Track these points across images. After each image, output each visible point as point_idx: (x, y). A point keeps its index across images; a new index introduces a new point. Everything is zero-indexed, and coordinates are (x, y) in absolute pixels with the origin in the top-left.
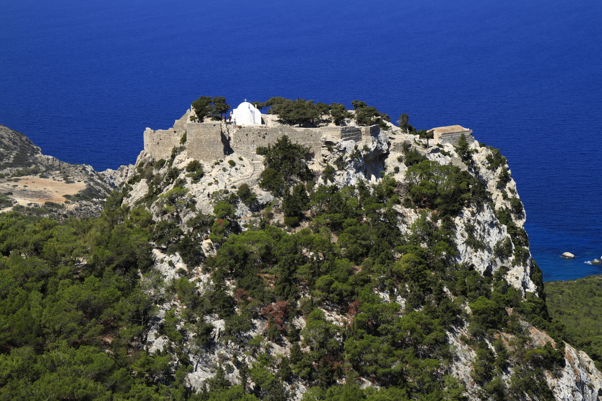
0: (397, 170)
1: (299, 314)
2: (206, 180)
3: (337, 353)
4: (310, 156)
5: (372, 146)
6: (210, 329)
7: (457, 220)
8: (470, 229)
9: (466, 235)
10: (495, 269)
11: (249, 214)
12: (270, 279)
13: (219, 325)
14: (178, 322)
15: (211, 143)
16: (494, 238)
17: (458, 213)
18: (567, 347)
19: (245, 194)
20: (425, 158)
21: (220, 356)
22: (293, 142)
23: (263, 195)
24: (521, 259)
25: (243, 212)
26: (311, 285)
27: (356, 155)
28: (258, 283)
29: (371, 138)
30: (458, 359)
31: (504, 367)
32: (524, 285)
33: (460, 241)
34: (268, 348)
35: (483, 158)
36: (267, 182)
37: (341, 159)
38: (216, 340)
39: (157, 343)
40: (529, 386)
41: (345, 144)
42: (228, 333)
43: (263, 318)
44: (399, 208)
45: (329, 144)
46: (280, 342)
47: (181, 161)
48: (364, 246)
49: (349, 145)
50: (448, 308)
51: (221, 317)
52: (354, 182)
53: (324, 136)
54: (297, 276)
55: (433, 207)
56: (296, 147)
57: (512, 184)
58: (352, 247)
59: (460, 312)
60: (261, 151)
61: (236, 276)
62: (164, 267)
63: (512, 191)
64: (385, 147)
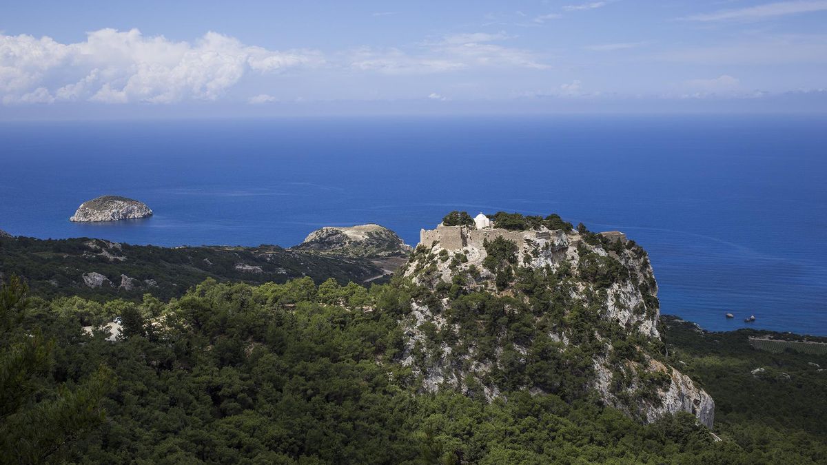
0: (573, 258)
1: (499, 345)
4: (516, 248)
5: (557, 243)
6: (441, 352)
7: (609, 291)
8: (617, 296)
9: (615, 300)
10: (633, 322)
12: (481, 324)
13: (448, 350)
14: (422, 347)
15: (454, 239)
16: (633, 303)
17: (609, 286)
18: (675, 372)
19: (473, 271)
20: (591, 251)
22: (506, 240)
23: (484, 272)
24: (651, 316)
25: (470, 281)
27: (546, 248)
28: (474, 325)
29: (557, 238)
30: (599, 377)
31: (629, 384)
32: (652, 332)
33: (610, 304)
36: (488, 264)
37: (536, 250)
39: (408, 360)
40: (645, 396)
41: (538, 241)
45: (528, 241)
47: (436, 249)
49: (541, 242)
50: (596, 345)
51: (449, 346)
52: (543, 265)
53: (526, 236)
55: (594, 281)
56: (508, 243)
59: (604, 348)
60: (485, 244)
62: (417, 314)
64: (566, 244)
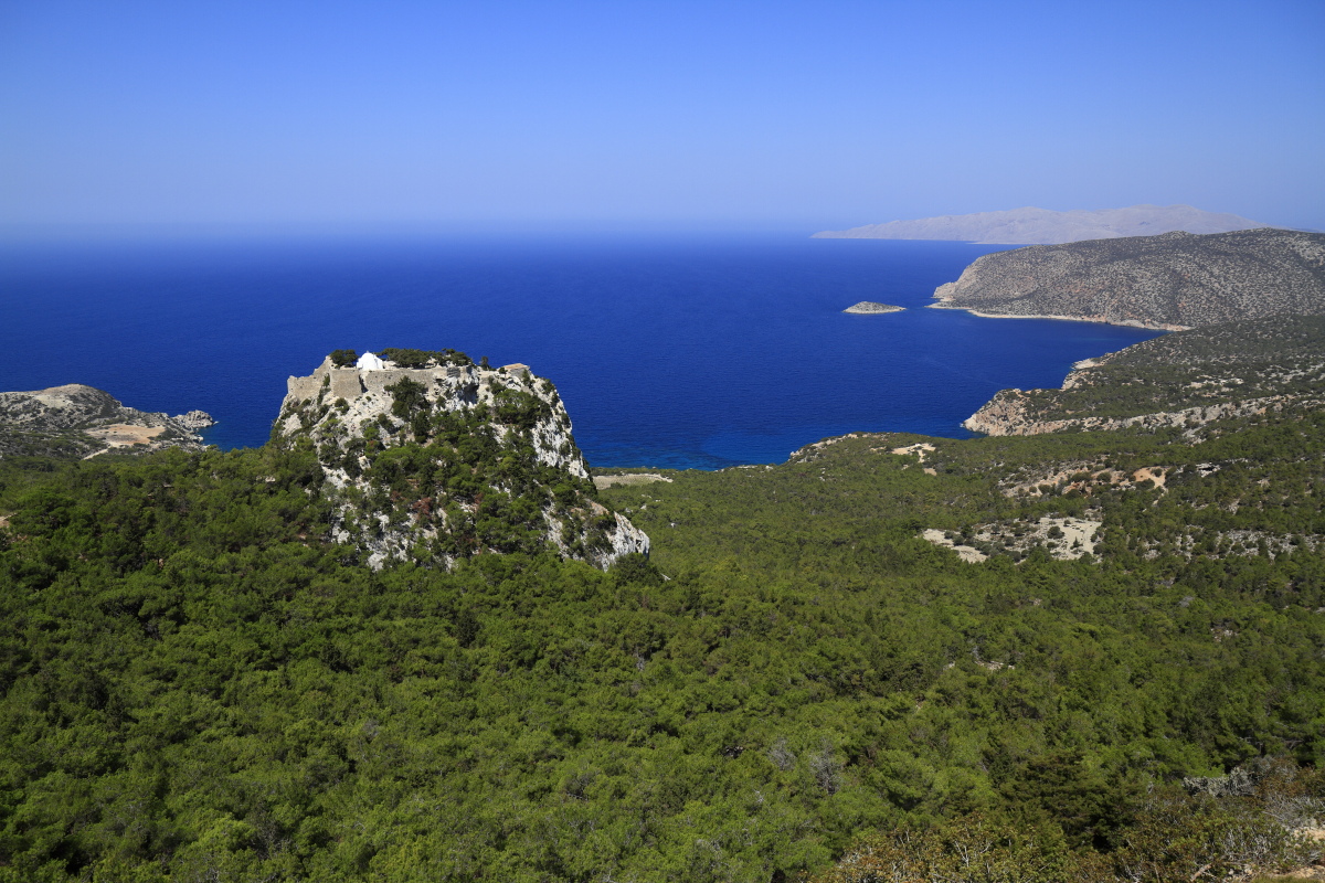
0: (486, 397)
1: (439, 506)
2: (351, 412)
3: (470, 532)
4: (425, 390)
5: (469, 381)
6: (379, 522)
7: (533, 431)
8: (543, 437)
9: (540, 441)
10: (561, 464)
11: (389, 436)
12: (415, 482)
13: (384, 519)
14: (354, 519)
15: (351, 385)
16: (558, 442)
17: (533, 425)
18: (615, 514)
19: (383, 420)
20: (505, 388)
21: (388, 542)
22: (412, 381)
23: (397, 421)
24: (577, 455)
25: (384, 434)
26: (444, 485)
27: (459, 387)
28: (406, 486)
29: (467, 375)
30: (551, 529)
31: (581, 531)
32: (581, 474)
33: (536, 445)
34: (421, 533)
35: (540, 386)
36: (398, 411)
37: (448, 391)
38: (384, 530)
39: (343, 536)
40: (597, 543)
41: (450, 380)
42: (391, 525)
43: (414, 511)
44: (492, 425)
45: (439, 381)
46: (428, 528)
47: (329, 400)
48: (475, 454)
49: (454, 380)
50: (540, 494)
51: (384, 513)
52: (459, 408)
53: (435, 374)
54: (434, 479)
55: (515, 422)
56: (415, 384)
57: (561, 403)
58: (468, 456)
59: (547, 496)
60: (388, 389)
61: (389, 482)
62: (334, 480)
63: (561, 409)
64: (476, 381)
